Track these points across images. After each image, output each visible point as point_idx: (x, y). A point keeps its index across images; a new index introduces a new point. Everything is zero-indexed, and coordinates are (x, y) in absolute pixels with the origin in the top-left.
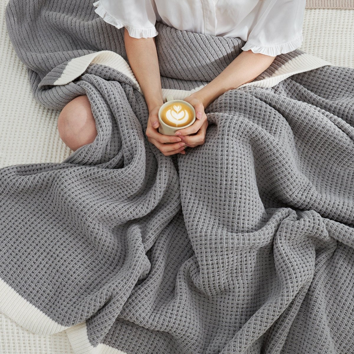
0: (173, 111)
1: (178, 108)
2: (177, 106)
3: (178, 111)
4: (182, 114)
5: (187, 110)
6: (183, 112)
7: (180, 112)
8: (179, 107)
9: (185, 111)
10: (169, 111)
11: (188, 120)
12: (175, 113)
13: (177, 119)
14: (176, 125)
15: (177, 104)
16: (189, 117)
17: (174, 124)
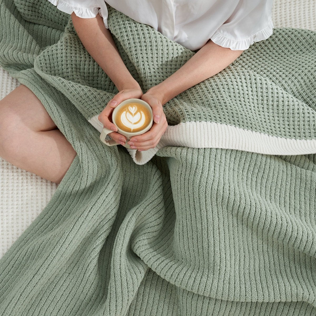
0: (128, 114)
1: (133, 109)
2: (132, 107)
3: (133, 113)
4: (138, 116)
5: (143, 111)
7: (135, 114)
8: (134, 108)
10: (125, 112)
11: (145, 124)
12: (131, 116)
13: (133, 123)
14: (131, 129)
15: (132, 104)
16: (146, 120)
17: (129, 128)
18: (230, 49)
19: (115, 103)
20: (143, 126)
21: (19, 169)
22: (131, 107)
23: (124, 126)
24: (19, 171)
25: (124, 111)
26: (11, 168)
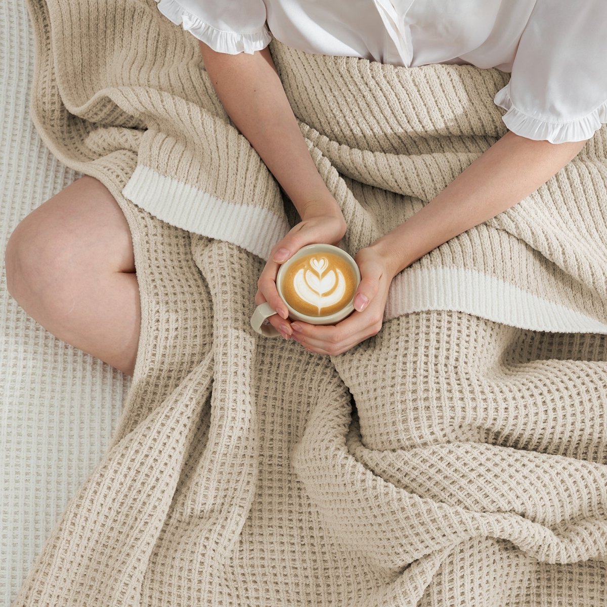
0: (309, 273)
1: (320, 265)
2: (318, 261)
3: (320, 272)
4: (330, 278)
5: (340, 267)
6: (331, 273)
7: (325, 274)
8: (322, 261)
9: (338, 271)
10: (301, 271)
11: (344, 297)
12: (315, 278)
13: (321, 293)
14: (317, 309)
15: (318, 254)
16: (347, 286)
17: (314, 306)
18: (547, 141)
19: (283, 254)
20: (342, 300)
21: (69, 349)
22: (315, 261)
23: (301, 301)
24: (69, 353)
25: (299, 268)
26: (53, 346)
